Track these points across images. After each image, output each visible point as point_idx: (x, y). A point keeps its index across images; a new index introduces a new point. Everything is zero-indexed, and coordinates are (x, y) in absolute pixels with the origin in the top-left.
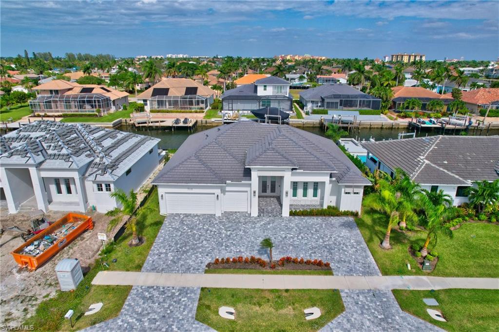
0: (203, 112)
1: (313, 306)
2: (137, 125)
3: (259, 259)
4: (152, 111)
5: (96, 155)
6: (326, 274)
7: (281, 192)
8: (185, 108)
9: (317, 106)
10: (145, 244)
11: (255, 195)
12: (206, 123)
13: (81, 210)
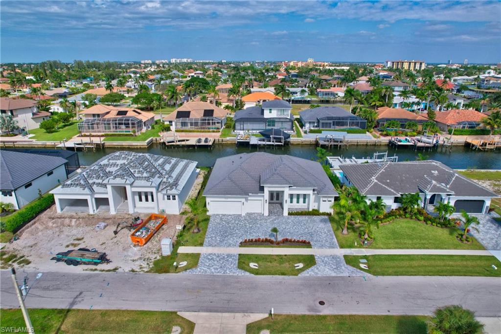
0: (219, 132)
1: (299, 262)
3: (270, 240)
4: (177, 131)
5: (163, 177)
6: (308, 248)
7: (283, 200)
8: (204, 128)
9: (314, 127)
10: (201, 232)
11: (266, 202)
12: (222, 141)
13: (156, 212)
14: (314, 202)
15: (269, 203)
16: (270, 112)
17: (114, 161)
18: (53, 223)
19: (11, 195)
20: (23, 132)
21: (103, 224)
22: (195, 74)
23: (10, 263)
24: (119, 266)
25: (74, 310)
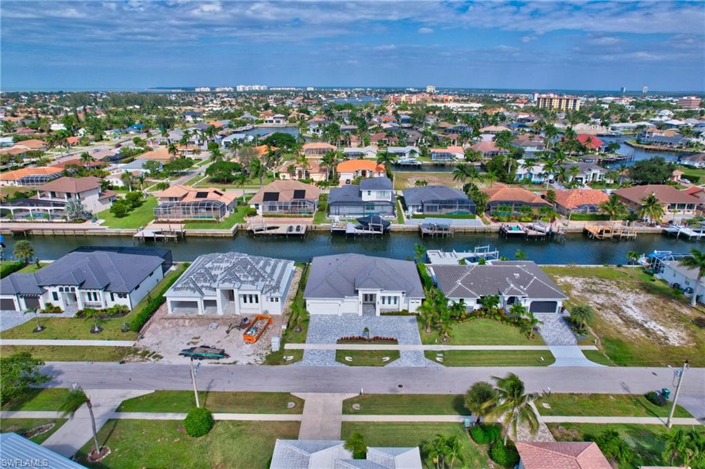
0: (312, 216)
1: (387, 356)
2: (255, 233)
3: (362, 338)
4: (264, 216)
5: (266, 280)
6: (394, 344)
7: (375, 301)
8: (295, 213)
9: (418, 211)
10: (303, 331)
11: (360, 303)
12: (315, 228)
13: (260, 312)
14: (405, 303)
15: (363, 304)
16: (369, 194)
17: (218, 264)
18: (169, 323)
19: (126, 297)
20: (90, 216)
21: (215, 325)
22: (274, 118)
23: (146, 357)
24: (237, 359)
25: (211, 392)
